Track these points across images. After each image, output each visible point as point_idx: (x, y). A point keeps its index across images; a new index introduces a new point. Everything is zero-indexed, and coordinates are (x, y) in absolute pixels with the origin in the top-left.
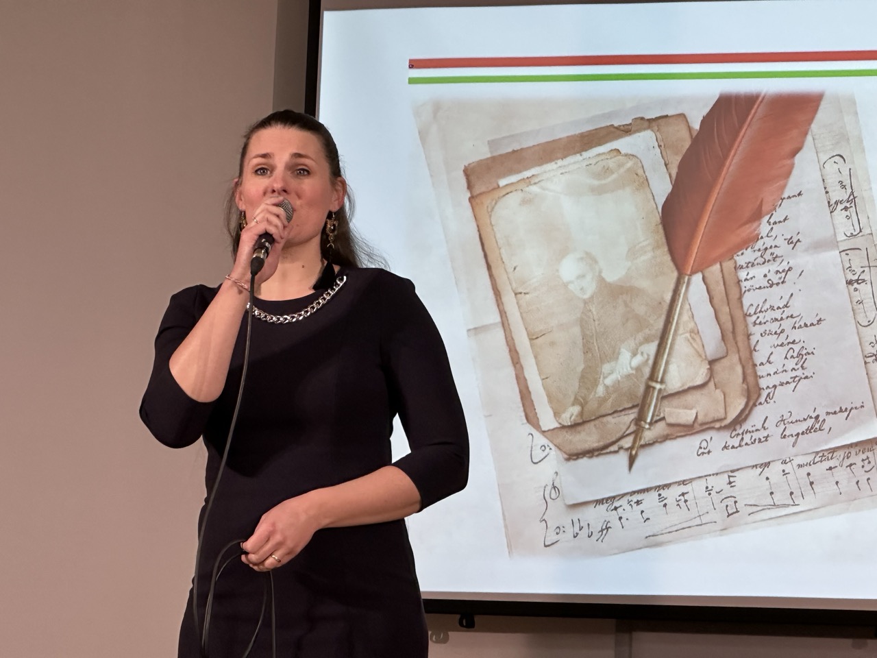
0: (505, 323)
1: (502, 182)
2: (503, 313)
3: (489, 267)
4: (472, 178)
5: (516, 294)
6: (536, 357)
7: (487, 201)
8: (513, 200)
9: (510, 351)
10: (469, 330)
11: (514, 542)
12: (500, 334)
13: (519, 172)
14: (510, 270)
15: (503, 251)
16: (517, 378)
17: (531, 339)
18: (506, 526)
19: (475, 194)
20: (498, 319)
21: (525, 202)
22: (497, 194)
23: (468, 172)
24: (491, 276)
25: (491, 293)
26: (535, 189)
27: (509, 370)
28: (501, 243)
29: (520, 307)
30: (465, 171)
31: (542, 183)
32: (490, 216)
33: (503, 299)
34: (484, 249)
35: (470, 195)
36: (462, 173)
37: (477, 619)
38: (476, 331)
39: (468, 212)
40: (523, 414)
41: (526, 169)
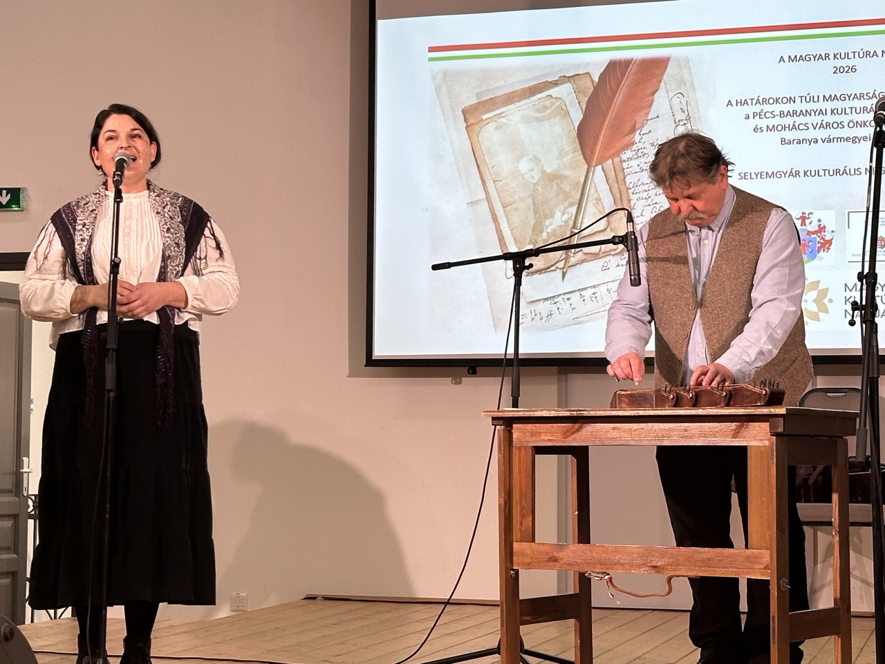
0: (488, 199)
1: (484, 117)
2: (487, 193)
3: (478, 167)
4: (467, 115)
5: (494, 182)
6: (507, 218)
7: (476, 128)
8: (491, 127)
9: (492, 214)
10: (468, 204)
12: (485, 206)
13: (493, 110)
14: (490, 167)
15: (486, 157)
16: (497, 230)
17: (503, 207)
18: (493, 315)
19: (469, 123)
20: (485, 197)
21: (497, 128)
22: (481, 124)
23: (464, 112)
24: (480, 171)
25: (480, 181)
26: (503, 120)
27: (492, 226)
28: (485, 152)
29: (496, 189)
30: (463, 111)
31: (507, 117)
32: (478, 137)
33: (487, 185)
34: (475, 157)
35: (465, 125)
36: (461, 113)
37: (478, 369)
38: (471, 204)
39: (465, 135)
40: (500, 250)
41: (498, 109)
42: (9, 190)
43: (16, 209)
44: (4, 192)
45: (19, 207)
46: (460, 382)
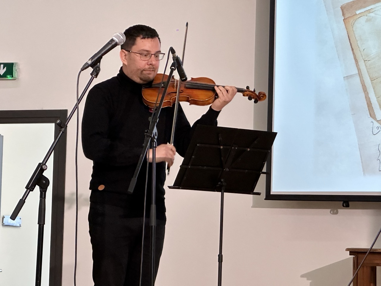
0: (360, 74)
1: (358, 12)
2: (359, 69)
3: (353, 50)
4: (345, 11)
5: (365, 61)
6: (374, 88)
7: (351, 20)
8: (363, 20)
9: (362, 86)
10: (344, 77)
11: (366, 169)
12: (357, 79)
13: (365, 7)
14: (362, 49)
15: (358, 42)
16: (366, 98)
17: (372, 81)
18: (362, 162)
19: (346, 17)
20: (357, 72)
21: (368, 21)
22: (355, 17)
24: (353, 53)
25: (354, 61)
26: (372, 15)
27: (363, 95)
28: (357, 38)
29: (366, 67)
30: (341, 8)
31: (375, 12)
32: (353, 27)
33: (359, 63)
34: (350, 42)
35: (343, 18)
36: (340, 9)
37: (350, 203)
38: (347, 78)
39: (343, 26)
40: (369, 113)
41: (368, 6)
42: (5, 65)
43: (10, 78)
44: (2, 66)
45: (13, 77)
46: (337, 213)
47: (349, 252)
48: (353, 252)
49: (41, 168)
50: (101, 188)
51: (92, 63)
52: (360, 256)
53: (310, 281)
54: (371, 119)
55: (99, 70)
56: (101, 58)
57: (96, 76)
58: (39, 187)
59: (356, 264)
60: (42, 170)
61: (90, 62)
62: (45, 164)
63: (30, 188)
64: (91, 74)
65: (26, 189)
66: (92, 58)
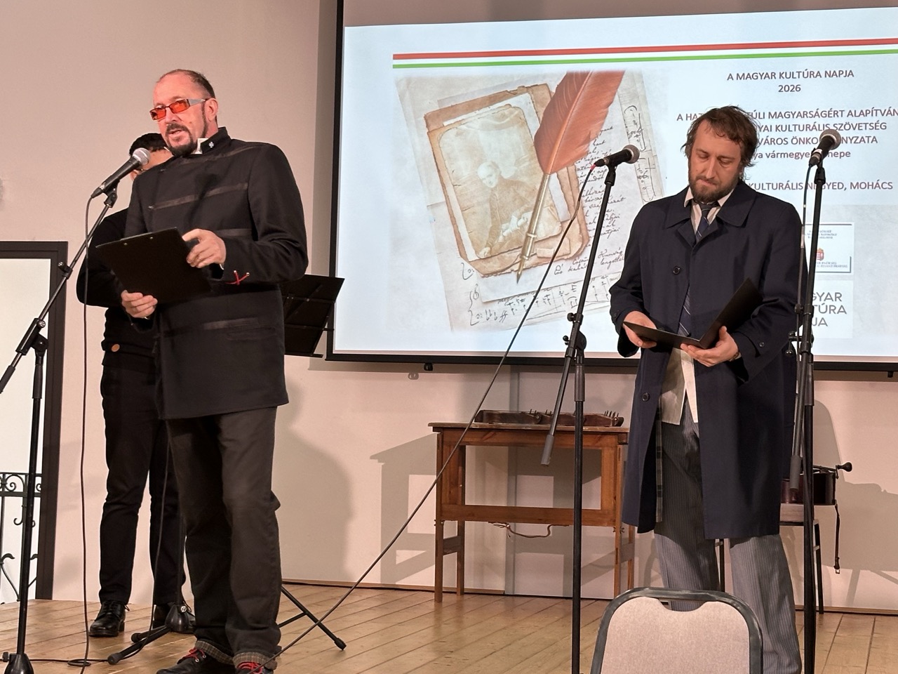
0: (448, 202)
1: (446, 123)
2: (447, 197)
3: (439, 171)
4: (430, 122)
5: (454, 186)
6: (465, 221)
7: (438, 134)
8: (452, 133)
9: (451, 217)
10: (428, 206)
11: (454, 322)
12: (445, 208)
13: (455, 117)
14: (450, 172)
15: (446, 162)
16: (455, 232)
17: (462, 211)
18: (449, 314)
19: (431, 129)
20: (444, 200)
21: (458, 134)
22: (443, 130)
23: (427, 118)
24: (440, 176)
25: (440, 186)
26: (464, 127)
27: (450, 228)
28: (445, 157)
29: (456, 193)
30: (425, 117)
31: (468, 124)
32: (439, 142)
33: (447, 189)
34: (436, 161)
35: (427, 131)
36: (423, 118)
37: (434, 366)
38: (432, 206)
39: (427, 140)
40: (458, 252)
41: (459, 116)
46: (417, 377)
47: (432, 427)
48: (437, 427)
49: (37, 324)
50: (115, 348)
51: (106, 188)
52: (447, 433)
53: (383, 464)
54: (462, 260)
55: (116, 197)
56: (117, 182)
57: (112, 205)
58: (34, 350)
59: (441, 443)
60: (39, 328)
61: (103, 187)
62: (42, 320)
63: (22, 351)
64: (105, 203)
65: (16, 353)
66: (106, 181)
